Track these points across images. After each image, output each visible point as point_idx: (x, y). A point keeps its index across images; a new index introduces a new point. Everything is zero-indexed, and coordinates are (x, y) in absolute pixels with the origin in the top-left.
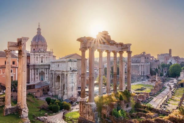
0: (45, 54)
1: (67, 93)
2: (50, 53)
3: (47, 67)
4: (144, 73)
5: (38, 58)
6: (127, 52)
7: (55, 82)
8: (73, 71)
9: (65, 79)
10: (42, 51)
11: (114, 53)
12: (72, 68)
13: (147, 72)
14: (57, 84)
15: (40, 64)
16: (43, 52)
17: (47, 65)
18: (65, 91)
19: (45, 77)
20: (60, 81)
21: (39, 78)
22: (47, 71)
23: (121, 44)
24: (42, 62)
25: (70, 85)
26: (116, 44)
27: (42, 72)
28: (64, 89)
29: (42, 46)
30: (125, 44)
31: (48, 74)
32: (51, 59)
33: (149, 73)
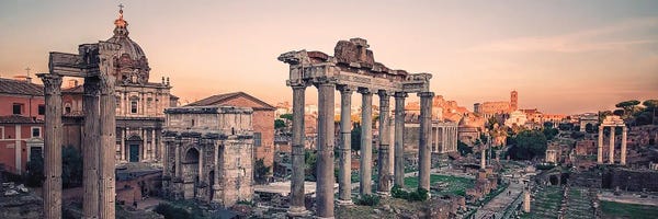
0: (146, 90)
1: (223, 195)
2: (159, 87)
3: (152, 125)
4: (440, 149)
5: (122, 101)
6: (419, 94)
7: (181, 163)
8: (239, 138)
9: (216, 157)
10: (134, 81)
11: (381, 96)
12: (237, 129)
13: (450, 146)
14: (186, 170)
15: (128, 115)
16: (138, 85)
17: (151, 120)
18: (217, 186)
19: (145, 151)
20: (198, 163)
21: (123, 152)
22: (149, 135)
23: (402, 75)
24: (134, 111)
25: (232, 174)
26: (387, 73)
27: (134, 136)
28: (212, 183)
29: (133, 68)
30: (415, 75)
31: (153, 142)
32: (163, 102)
33: (454, 149)
